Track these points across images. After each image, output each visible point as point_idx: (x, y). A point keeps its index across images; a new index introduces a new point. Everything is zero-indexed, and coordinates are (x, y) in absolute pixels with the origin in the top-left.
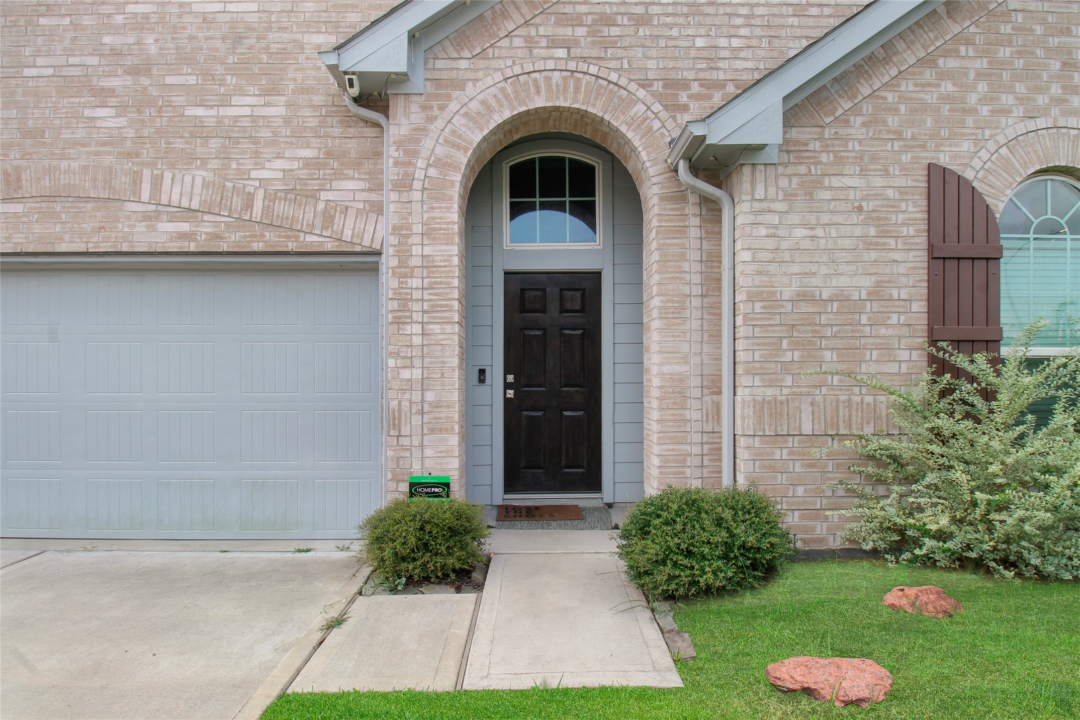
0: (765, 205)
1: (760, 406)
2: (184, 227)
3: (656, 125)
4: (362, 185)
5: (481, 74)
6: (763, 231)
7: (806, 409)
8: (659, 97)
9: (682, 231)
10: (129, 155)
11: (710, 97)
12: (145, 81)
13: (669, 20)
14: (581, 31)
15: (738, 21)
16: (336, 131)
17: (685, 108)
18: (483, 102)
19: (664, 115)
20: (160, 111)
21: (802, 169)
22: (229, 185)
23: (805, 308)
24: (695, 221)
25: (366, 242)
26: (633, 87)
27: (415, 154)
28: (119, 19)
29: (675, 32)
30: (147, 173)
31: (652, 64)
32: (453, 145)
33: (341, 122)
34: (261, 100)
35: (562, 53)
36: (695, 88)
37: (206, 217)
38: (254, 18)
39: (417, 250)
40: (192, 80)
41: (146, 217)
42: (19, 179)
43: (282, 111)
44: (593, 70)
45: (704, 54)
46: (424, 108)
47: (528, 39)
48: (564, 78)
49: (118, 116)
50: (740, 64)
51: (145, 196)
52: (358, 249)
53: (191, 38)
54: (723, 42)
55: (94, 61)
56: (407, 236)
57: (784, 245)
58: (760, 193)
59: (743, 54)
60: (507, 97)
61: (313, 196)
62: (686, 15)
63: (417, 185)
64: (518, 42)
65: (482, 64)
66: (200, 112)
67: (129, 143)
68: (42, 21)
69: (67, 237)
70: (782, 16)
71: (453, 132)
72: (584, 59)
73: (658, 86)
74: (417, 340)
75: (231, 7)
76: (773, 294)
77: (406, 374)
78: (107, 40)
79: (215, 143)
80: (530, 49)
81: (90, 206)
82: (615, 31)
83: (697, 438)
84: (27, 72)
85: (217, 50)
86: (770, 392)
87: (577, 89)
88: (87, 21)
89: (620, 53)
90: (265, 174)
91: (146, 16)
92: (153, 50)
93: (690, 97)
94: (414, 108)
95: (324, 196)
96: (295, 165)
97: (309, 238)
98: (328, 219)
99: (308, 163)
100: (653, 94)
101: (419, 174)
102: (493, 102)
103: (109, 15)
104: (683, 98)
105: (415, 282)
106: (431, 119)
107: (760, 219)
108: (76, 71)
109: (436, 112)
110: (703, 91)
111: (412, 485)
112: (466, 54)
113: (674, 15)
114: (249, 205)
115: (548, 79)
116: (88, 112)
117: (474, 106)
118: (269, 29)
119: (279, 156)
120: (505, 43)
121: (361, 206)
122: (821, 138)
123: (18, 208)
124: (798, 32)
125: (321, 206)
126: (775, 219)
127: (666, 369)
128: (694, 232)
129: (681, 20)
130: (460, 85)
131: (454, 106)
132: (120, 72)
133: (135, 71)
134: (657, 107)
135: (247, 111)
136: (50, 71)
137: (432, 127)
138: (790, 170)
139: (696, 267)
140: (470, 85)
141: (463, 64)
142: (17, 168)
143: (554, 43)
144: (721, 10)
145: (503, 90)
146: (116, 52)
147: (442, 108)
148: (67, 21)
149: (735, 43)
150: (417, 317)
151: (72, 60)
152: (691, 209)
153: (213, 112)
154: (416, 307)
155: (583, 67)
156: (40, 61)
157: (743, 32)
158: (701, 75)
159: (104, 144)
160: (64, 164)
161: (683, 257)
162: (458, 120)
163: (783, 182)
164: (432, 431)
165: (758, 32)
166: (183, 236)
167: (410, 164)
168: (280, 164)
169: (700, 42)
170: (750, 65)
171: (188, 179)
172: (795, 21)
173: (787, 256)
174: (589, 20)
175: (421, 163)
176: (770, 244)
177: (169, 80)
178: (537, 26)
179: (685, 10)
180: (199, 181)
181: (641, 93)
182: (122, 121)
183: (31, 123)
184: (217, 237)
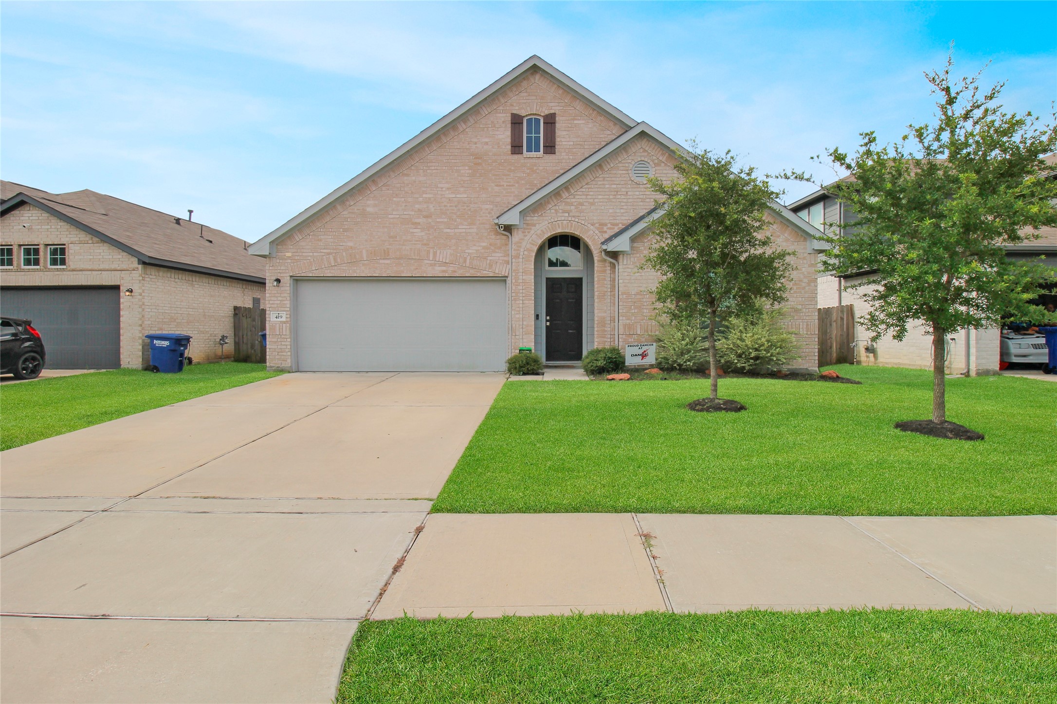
0: (627, 266)
1: (625, 326)
2: (444, 268)
3: (597, 237)
4: (501, 255)
5: (541, 222)
6: (626, 274)
7: (639, 327)
8: (597, 229)
9: (605, 271)
10: (425, 245)
11: (614, 228)
12: (430, 220)
13: (601, 204)
14: (573, 207)
15: (623, 204)
16: (493, 237)
17: (606, 232)
18: (542, 230)
19: (599, 234)
20: (435, 230)
21: (638, 255)
22: (459, 255)
23: (638, 297)
24: (609, 268)
25: (503, 273)
26: (589, 225)
27: (520, 247)
28: (421, 199)
29: (603, 208)
30: (431, 251)
31: (595, 218)
32: (533, 244)
33: (495, 234)
34: (469, 227)
35: (567, 215)
36: (609, 226)
37: (451, 265)
38: (466, 199)
39: (521, 277)
40: (446, 220)
41: (431, 265)
42: (388, 252)
43: (475, 230)
44: (577, 220)
45: (612, 215)
46: (523, 232)
47: (556, 210)
48: (567, 223)
49: (421, 232)
50: (623, 218)
51: (431, 259)
52: (500, 275)
53: (445, 206)
54: (618, 211)
55: (413, 213)
56: (518, 273)
57: (632, 278)
58: (625, 262)
59: (624, 215)
60: (549, 229)
61: (485, 258)
62: (607, 202)
63: (521, 257)
64: (553, 211)
65: (541, 218)
66: (448, 230)
67: (425, 241)
68: (394, 199)
69: (405, 271)
70: (637, 202)
71: (532, 240)
72: (574, 216)
73: (597, 225)
74: (521, 305)
75: (458, 196)
76: (629, 292)
77: (517, 316)
78: (417, 206)
79: (453, 241)
80: (556, 213)
81: (413, 261)
82: (584, 207)
83: (609, 336)
84: (390, 216)
85: (454, 210)
86: (628, 321)
87: (571, 226)
88: (410, 200)
89: (585, 214)
90: (470, 251)
91: (430, 198)
92: (433, 210)
93: (607, 228)
94: (520, 232)
95: (489, 258)
96: (480, 248)
97: (484, 272)
98: (491, 266)
99: (484, 248)
100: (596, 227)
101: (522, 253)
102: (545, 231)
103: (417, 198)
104: (605, 229)
105: (520, 288)
106: (525, 236)
107: (625, 270)
108: (407, 217)
109: (527, 234)
110: (612, 227)
111: (520, 350)
112: (536, 215)
113: (603, 202)
114: (465, 261)
115: (562, 223)
116: (411, 230)
117: (539, 232)
118: (471, 203)
119: (475, 245)
120: (549, 211)
121: (501, 261)
122: (644, 246)
123: (388, 262)
124: (643, 207)
125: (488, 261)
126: (629, 270)
127: (599, 315)
128: (608, 272)
129: (605, 204)
130: (535, 225)
131: (532, 232)
132: (422, 217)
133: (426, 217)
134: (597, 232)
135: (464, 230)
136: (398, 216)
137: (526, 238)
138: (634, 255)
139: (609, 283)
140: (537, 225)
141: (535, 218)
142: (388, 248)
143: (564, 212)
144: (618, 200)
145: (548, 227)
146: (419, 210)
147: (529, 232)
148: (403, 199)
149: (622, 211)
150: (521, 298)
151: (405, 213)
152: (607, 264)
153: (453, 231)
154: (521, 295)
155: (573, 219)
156: (394, 213)
157: (625, 207)
158: (611, 222)
159: (417, 241)
160: (404, 247)
161: (605, 279)
162: (534, 236)
163: (632, 259)
164: (526, 334)
165: (630, 207)
166: (444, 271)
167: (518, 250)
168: (475, 248)
169: (611, 211)
170: (627, 218)
171: (445, 252)
172: (642, 203)
173: (633, 281)
174: (575, 204)
175: (522, 250)
176: (628, 278)
177: (438, 220)
178: (559, 206)
179: (606, 200)
180: (449, 253)
181: (592, 227)
182: (423, 234)
183: (392, 234)
184: (455, 272)
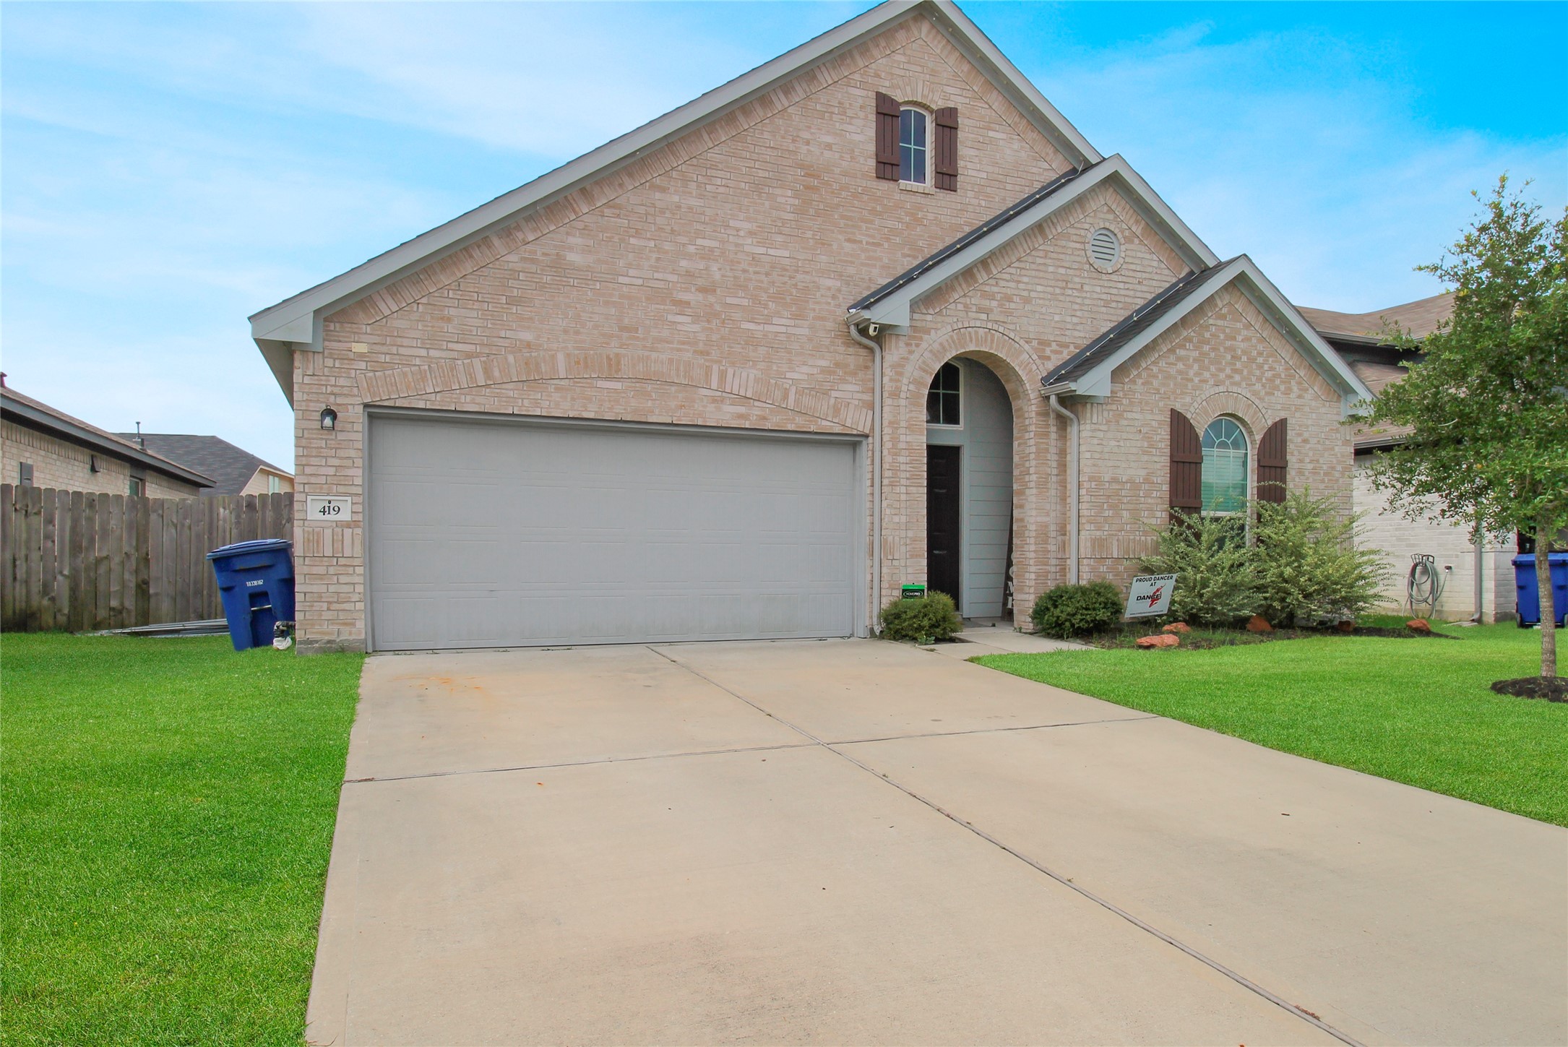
0: (1097, 426)
1: (1094, 541)
2: (742, 410)
3: (1034, 367)
4: (857, 388)
5: (939, 325)
6: (1096, 441)
7: (1115, 543)
8: (1036, 350)
9: (1046, 435)
10: (702, 353)
11: (1061, 353)
12: (711, 299)
13: (1041, 302)
14: (994, 304)
15: (1076, 307)
16: (842, 349)
17: (1049, 358)
18: (941, 344)
19: (1038, 362)
20: (723, 322)
21: (1114, 407)
22: (773, 381)
23: (1115, 486)
24: (1053, 429)
25: (860, 428)
26: (1022, 342)
27: (901, 374)
28: (691, 249)
29: (1044, 310)
30: (715, 367)
31: (1031, 329)
32: (925, 371)
33: (843, 343)
34: (792, 322)
35: (984, 316)
36: (1054, 346)
37: (756, 403)
38: (787, 262)
39: (903, 438)
40: (745, 302)
41: (714, 400)
42: (619, 363)
43: (806, 331)
44: (1001, 329)
45: (1058, 325)
46: (908, 345)
47: (966, 306)
48: (985, 333)
49: (693, 323)
50: (1077, 334)
51: (714, 386)
52: (855, 432)
53: (744, 271)
54: (1068, 319)
55: (674, 278)
56: (897, 428)
57: (1106, 450)
58: (1095, 420)
59: (1078, 328)
60: (954, 342)
61: (826, 393)
62: (1050, 300)
63: (903, 395)
64: (960, 307)
65: (939, 319)
66: (752, 326)
67: (701, 344)
68: (632, 241)
69: (657, 411)
70: (1097, 306)
71: (924, 362)
72: (996, 322)
73: (1035, 343)
74: (903, 497)
75: (771, 252)
76: (1100, 477)
77: (896, 519)
78: (684, 263)
79: (762, 350)
80: (967, 312)
81: (673, 389)
82: (1013, 306)
83: (1054, 562)
84: (621, 280)
85: (762, 282)
86: (1098, 533)
87: (992, 341)
88: (667, 246)
89: (1015, 320)
90: (796, 376)
91: (712, 250)
92: (717, 276)
93: (1051, 351)
94: (901, 344)
95: (834, 394)
96: (815, 371)
97: (824, 423)
98: (837, 411)
99: (824, 371)
100: (1032, 347)
101: (904, 388)
102: (946, 344)
103: (684, 245)
104: (1048, 352)
105: (902, 459)
106: (911, 352)
107: (1095, 434)
108: (661, 285)
109: (914, 348)
110: (1058, 348)
111: (904, 591)
112: (931, 311)
113: (1043, 299)
114: (786, 397)
115: (976, 333)
116: (670, 318)
117: (936, 346)
118: (797, 271)
119: (805, 364)
120: (952, 306)
121: (856, 402)
122: (1123, 390)
123: (618, 385)
124: (1106, 317)
125: (832, 401)
126: (1101, 435)
127: (1039, 519)
128: (1054, 436)
129: (1047, 303)
130: (928, 332)
131: (924, 345)
132: (693, 290)
133: (703, 290)
134: (1035, 357)
135: (783, 329)
136: (640, 282)
137: (912, 357)
138: (1109, 407)
139: (1056, 457)
140: (933, 331)
141: (929, 318)
142: (617, 355)
143: (980, 310)
144: (1068, 299)
145: (952, 337)
146: (689, 274)
147: (917, 345)
148: (652, 244)
149: (1075, 320)
150: (903, 482)
151: (656, 275)
152: (1052, 421)
153: (760, 327)
154: (903, 475)
155: (995, 327)
156: (632, 272)
157: (1079, 313)
158: (1058, 339)
159: (684, 343)
160: (654, 355)
161: (1047, 450)
162: (927, 355)
163: (1105, 414)
164: (912, 556)
165: (1086, 314)
166: (741, 416)
167: (898, 381)
168: (805, 369)
169: (1057, 318)
170: (1082, 335)
171: (744, 375)
172: (1104, 310)
173: (1106, 456)
174: (998, 297)
175: (905, 381)
176: (1099, 449)
177: (729, 300)
178: (971, 297)
179: (1049, 296)
180: (752, 376)
181: (1027, 347)
182: (696, 328)
183: (626, 321)
184: (764, 418)
